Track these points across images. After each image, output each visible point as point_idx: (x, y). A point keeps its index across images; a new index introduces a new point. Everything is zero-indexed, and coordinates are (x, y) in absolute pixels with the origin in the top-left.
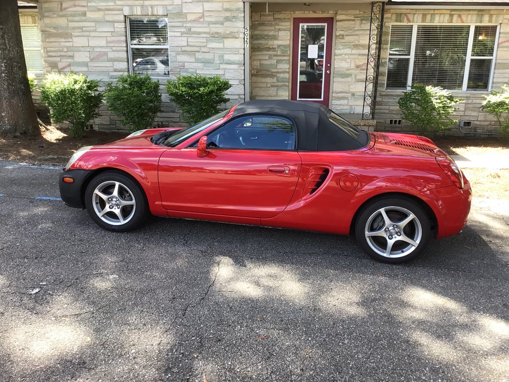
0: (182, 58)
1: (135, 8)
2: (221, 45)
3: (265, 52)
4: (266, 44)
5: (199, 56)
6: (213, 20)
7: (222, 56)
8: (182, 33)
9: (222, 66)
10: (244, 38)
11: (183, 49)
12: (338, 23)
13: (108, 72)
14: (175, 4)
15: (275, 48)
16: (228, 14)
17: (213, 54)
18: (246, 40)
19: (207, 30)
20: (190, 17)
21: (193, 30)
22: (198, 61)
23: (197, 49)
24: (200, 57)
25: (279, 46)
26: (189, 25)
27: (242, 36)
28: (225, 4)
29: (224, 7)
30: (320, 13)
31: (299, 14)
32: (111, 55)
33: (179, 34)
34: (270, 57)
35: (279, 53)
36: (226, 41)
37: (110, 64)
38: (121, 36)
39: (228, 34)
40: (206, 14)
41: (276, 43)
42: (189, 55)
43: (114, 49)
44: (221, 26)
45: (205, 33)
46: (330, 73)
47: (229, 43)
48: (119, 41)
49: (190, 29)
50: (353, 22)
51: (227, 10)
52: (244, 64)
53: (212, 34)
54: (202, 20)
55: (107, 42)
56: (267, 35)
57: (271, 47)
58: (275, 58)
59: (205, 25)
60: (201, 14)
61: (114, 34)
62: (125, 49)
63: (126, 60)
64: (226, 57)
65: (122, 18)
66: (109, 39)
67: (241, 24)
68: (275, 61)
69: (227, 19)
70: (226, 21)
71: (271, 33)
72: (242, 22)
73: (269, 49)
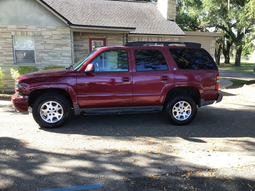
0: (41, 55)
1: (18, 32)
2: (61, 49)
3: (78, 52)
4: (78, 49)
6: (57, 38)
7: (61, 54)
8: (42, 44)
9: (61, 58)
10: (71, 46)
11: (42, 50)
12: (108, 41)
13: (3, 62)
14: (38, 31)
15: (82, 50)
16: (63, 36)
17: (57, 53)
18: (72, 47)
19: (54, 43)
20: (45, 37)
21: (47, 42)
22: (50, 56)
23: (50, 51)
24: (51, 54)
25: (84, 50)
26: (45, 40)
27: (70, 45)
28: (62, 31)
29: (62, 33)
30: (100, 36)
31: (92, 37)
32: (5, 53)
33: (40, 44)
34: (80, 54)
35: (84, 52)
36: (63, 47)
37: (4, 58)
38: (11, 45)
39: (64, 44)
40: (53, 36)
41: (82, 48)
42: (45, 53)
43: (6, 50)
44: (60, 41)
45: (53, 44)
46: (106, 61)
47: (64, 48)
48: (10, 47)
49: (46, 42)
50: (114, 41)
51: (63, 34)
52: (72, 57)
53: (56, 44)
54: (51, 38)
55: (3, 47)
56: (78, 45)
57: (80, 50)
58: (82, 54)
59: (53, 40)
60: (51, 36)
61: (6, 44)
62: (12, 50)
63: (13, 56)
64: (63, 54)
65: (11, 37)
66: (4, 46)
67: (69, 41)
68: (83, 56)
69: (63, 38)
70: (63, 39)
71: (80, 44)
72: (70, 39)
73: (79, 51)
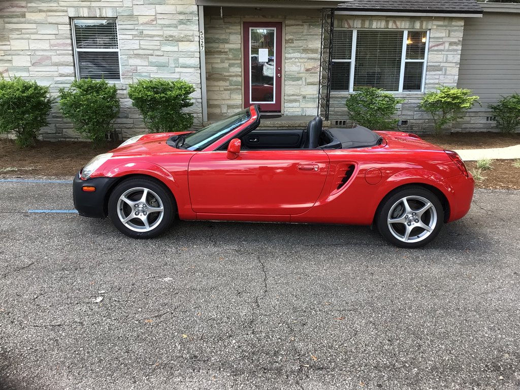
0: (133, 62)
1: (81, 9)
2: (175, 49)
3: (216, 56)
4: (218, 48)
5: (152, 59)
6: (166, 22)
7: (177, 60)
8: (134, 36)
9: (177, 70)
10: (199, 42)
11: (136, 52)
12: (287, 28)
13: (52, 77)
14: (125, 6)
15: (226, 52)
16: (182, 17)
17: (168, 58)
18: (201, 43)
19: (160, 33)
20: (142, 20)
21: (145, 32)
22: (151, 64)
23: (151, 52)
24: (154, 61)
25: (230, 50)
26: (141, 28)
27: (197, 39)
28: (178, 6)
29: (178, 10)
30: (270, 17)
31: (249, 19)
32: (55, 59)
33: (131, 37)
34: (222, 62)
35: (231, 56)
36: (180, 43)
37: (54, 68)
38: (67, 38)
39: (183, 38)
40: (159, 16)
41: (227, 46)
42: (142, 58)
43: (58, 52)
44: (175, 29)
45: (159, 36)
46: (281, 76)
47: (183, 46)
48: (64, 44)
49: (142, 32)
50: (302, 27)
51: (180, 13)
52: (200, 68)
53: (166, 37)
54: (155, 23)
55: (51, 45)
56: (218, 39)
57: (223, 51)
58: (226, 61)
59: (158, 28)
60: (154, 17)
61: (58, 37)
62: (71, 52)
63: (73, 64)
64: (181, 61)
65: (68, 21)
66: (52, 42)
67: (196, 28)
68: (227, 65)
69: (181, 22)
70: (180, 24)
71: (223, 37)
72: (196, 25)
73: (220, 52)
